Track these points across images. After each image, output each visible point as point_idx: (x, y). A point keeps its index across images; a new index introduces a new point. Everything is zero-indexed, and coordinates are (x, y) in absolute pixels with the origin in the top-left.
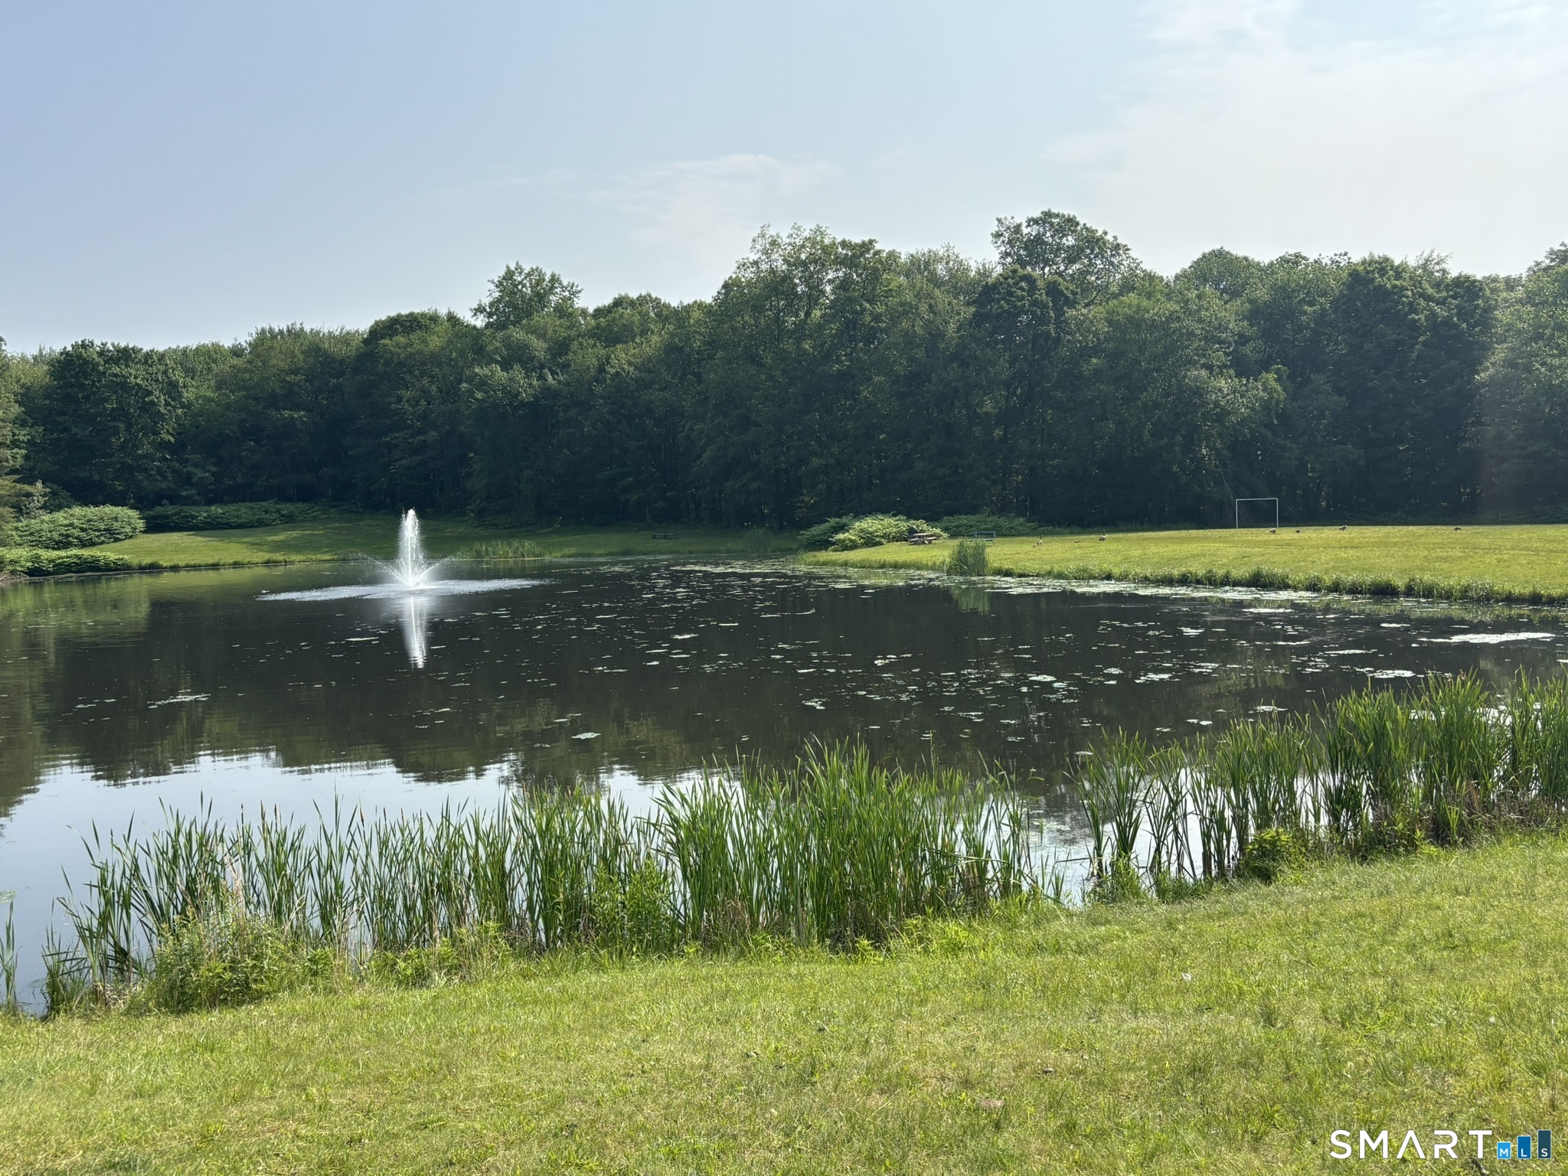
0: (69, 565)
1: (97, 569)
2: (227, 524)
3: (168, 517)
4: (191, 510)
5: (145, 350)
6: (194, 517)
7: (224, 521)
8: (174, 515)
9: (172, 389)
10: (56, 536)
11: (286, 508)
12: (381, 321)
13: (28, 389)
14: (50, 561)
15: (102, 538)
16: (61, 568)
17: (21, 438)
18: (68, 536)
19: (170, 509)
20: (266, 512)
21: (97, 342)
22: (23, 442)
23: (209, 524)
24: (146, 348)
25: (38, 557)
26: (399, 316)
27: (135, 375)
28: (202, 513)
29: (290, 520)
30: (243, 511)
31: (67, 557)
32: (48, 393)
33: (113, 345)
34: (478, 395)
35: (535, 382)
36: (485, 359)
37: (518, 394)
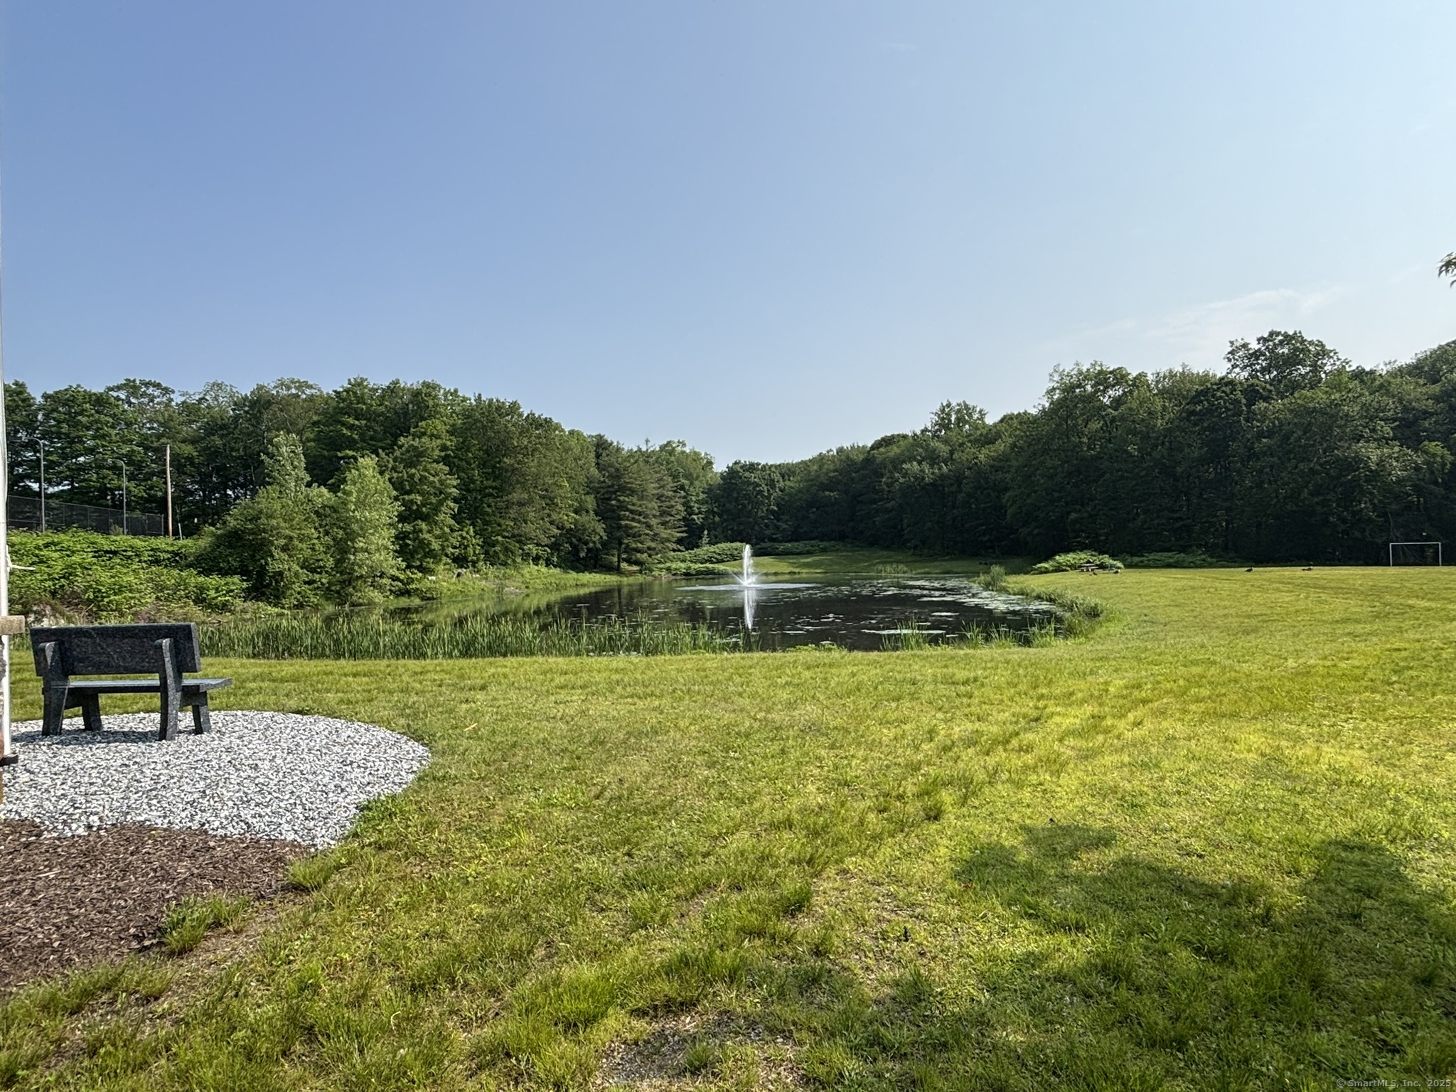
0: (702, 572)
1: (714, 574)
2: (792, 552)
3: (766, 548)
4: (777, 545)
6: (777, 548)
7: (790, 551)
8: (769, 547)
9: (772, 484)
10: (706, 557)
11: (823, 544)
12: (878, 440)
14: (695, 569)
15: (728, 559)
16: (699, 573)
17: (703, 510)
18: (711, 557)
19: (767, 544)
20: (812, 546)
21: (742, 462)
23: (784, 552)
24: (763, 463)
25: (690, 568)
26: (887, 436)
27: (753, 477)
28: (781, 547)
29: (824, 551)
30: (800, 546)
31: (703, 568)
32: (719, 487)
33: (748, 462)
34: (901, 480)
35: (937, 471)
36: (911, 459)
37: (923, 478)
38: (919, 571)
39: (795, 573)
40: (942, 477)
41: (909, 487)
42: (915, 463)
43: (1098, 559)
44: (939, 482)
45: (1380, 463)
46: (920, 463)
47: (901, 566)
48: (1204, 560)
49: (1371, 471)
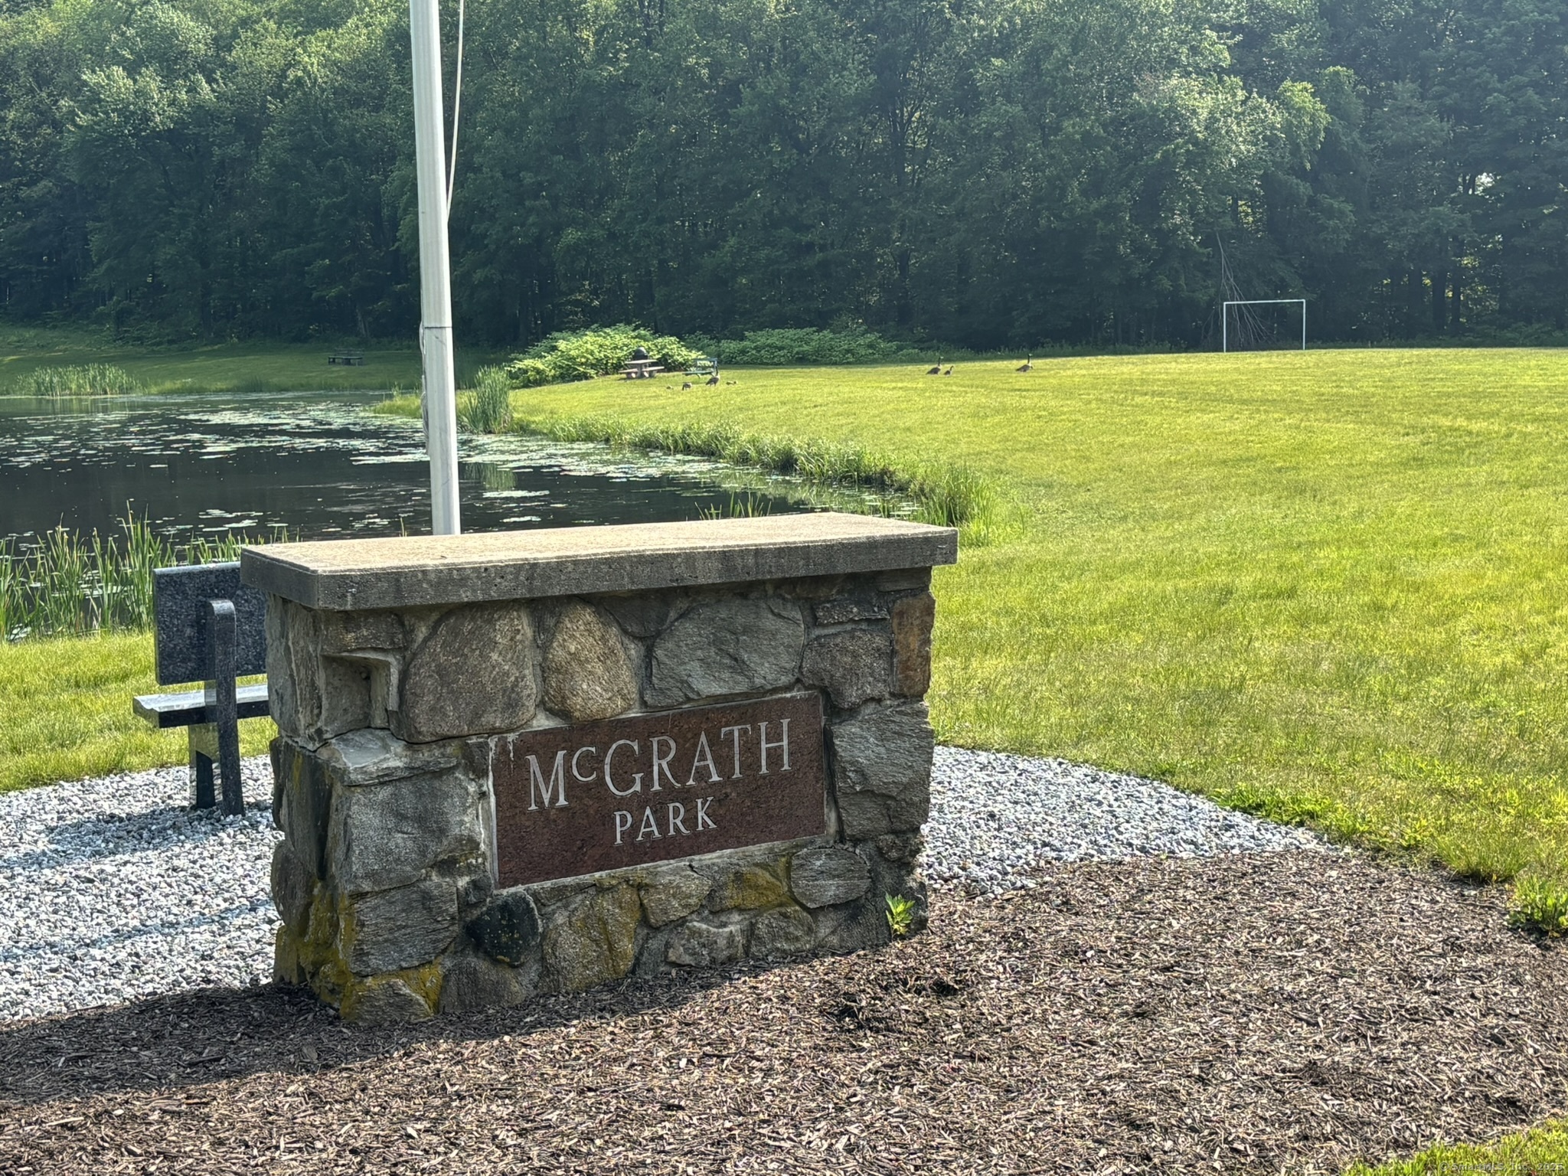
34: (83, 119)
35: (183, 96)
36: (102, 58)
37: (146, 117)
40: (201, 114)
41: (108, 139)
42: (118, 71)
43: (654, 346)
44: (192, 130)
45: (1210, 125)
46: (132, 70)
47: (111, 372)
48: (871, 346)
49: (1196, 142)
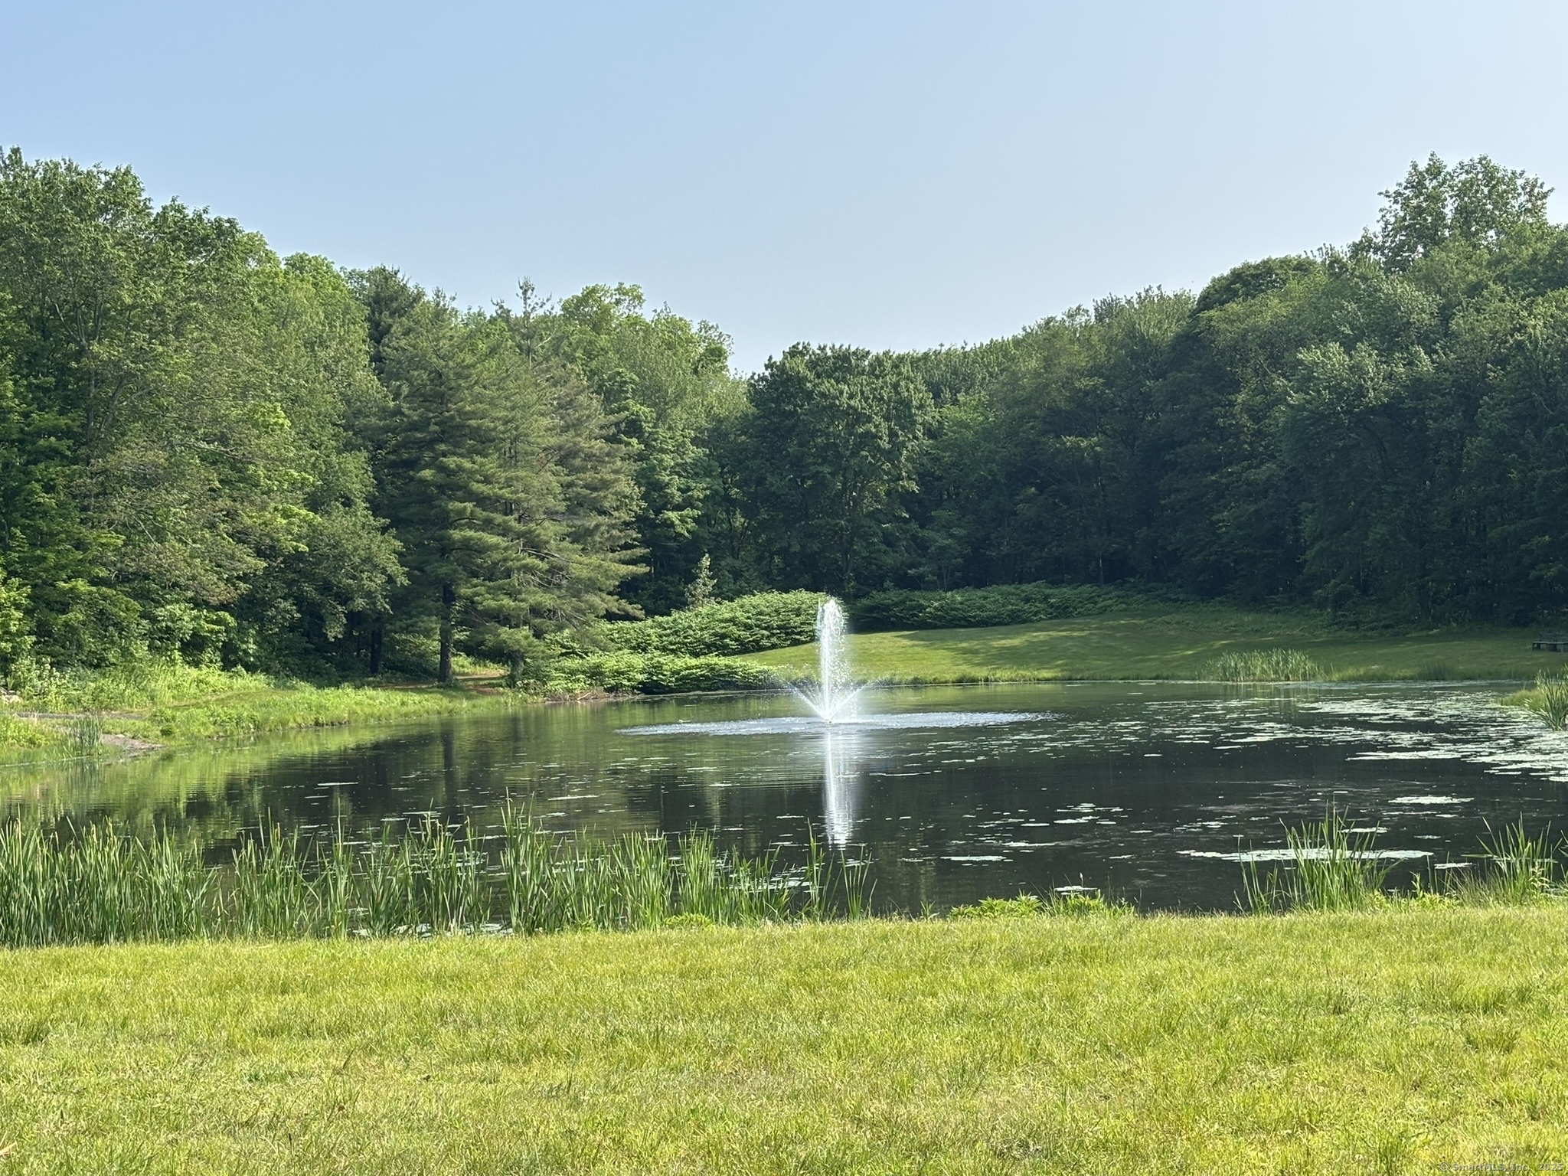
0: (697, 679)
2: (964, 619)
3: (887, 608)
4: (919, 597)
5: (874, 353)
6: (922, 608)
7: (959, 614)
8: (896, 605)
9: (901, 413)
10: (706, 636)
12: (1223, 278)
13: (720, 421)
14: (674, 673)
15: (774, 640)
16: (687, 683)
17: (696, 493)
18: (723, 636)
19: (892, 596)
20: (1027, 600)
21: (814, 347)
22: (698, 499)
23: (941, 618)
24: (876, 350)
25: (659, 667)
26: (1247, 266)
27: (846, 393)
28: (933, 602)
29: (1062, 613)
30: (993, 598)
31: (697, 667)
32: (746, 424)
33: (833, 349)
34: (1295, 399)
35: (1401, 369)
36: (1324, 333)
37: (1361, 392)
38: (1351, 672)
39: (974, 681)
40: (1418, 387)
41: (1319, 418)
42: (1334, 347)
44: (1409, 404)
46: (1348, 346)
47: (1296, 658)
